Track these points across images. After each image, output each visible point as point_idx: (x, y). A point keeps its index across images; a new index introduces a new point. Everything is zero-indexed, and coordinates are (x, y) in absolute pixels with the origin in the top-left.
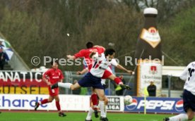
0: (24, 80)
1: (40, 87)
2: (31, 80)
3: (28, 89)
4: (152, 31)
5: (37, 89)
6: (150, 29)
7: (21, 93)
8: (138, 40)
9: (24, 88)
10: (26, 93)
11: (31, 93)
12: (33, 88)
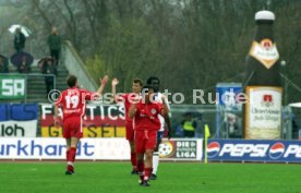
0: (92, 117)
1: (115, 127)
2: (103, 117)
3: (98, 130)
4: (265, 45)
5: (111, 130)
6: (263, 42)
7: (89, 136)
8: (247, 58)
9: (93, 129)
10: (96, 135)
11: (103, 136)
12: (105, 129)
